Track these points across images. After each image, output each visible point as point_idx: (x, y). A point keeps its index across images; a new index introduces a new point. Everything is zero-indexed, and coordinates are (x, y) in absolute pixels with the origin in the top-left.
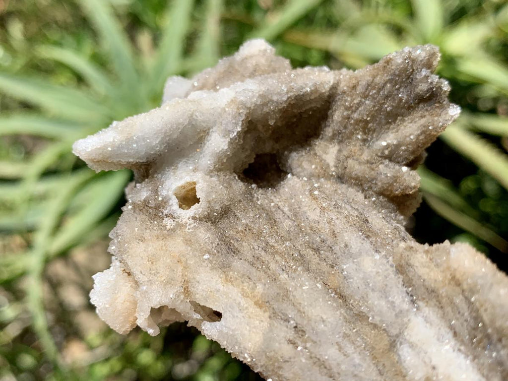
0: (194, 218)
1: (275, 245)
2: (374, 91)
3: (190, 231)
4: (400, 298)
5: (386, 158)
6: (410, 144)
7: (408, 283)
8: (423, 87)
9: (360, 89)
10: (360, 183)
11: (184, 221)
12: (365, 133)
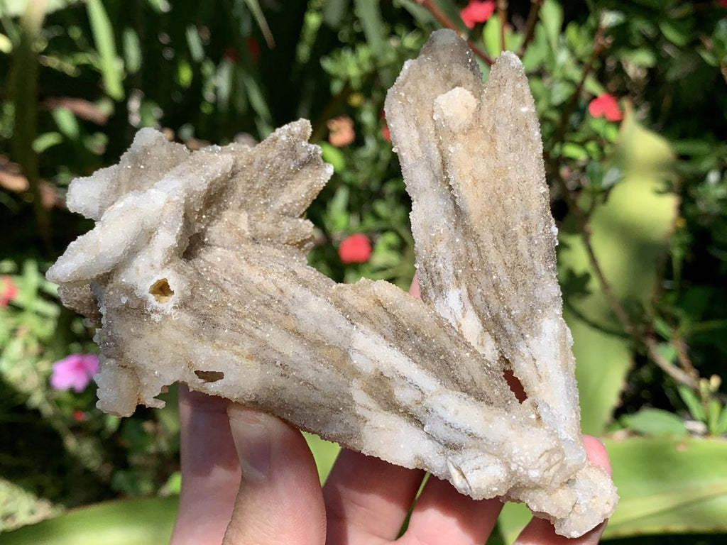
0: (175, 308)
1: (240, 310)
2: (269, 165)
3: (177, 318)
4: (343, 324)
5: (285, 214)
6: (301, 200)
7: (345, 312)
8: (303, 156)
9: (256, 164)
10: (272, 239)
11: (168, 312)
12: (265, 198)
